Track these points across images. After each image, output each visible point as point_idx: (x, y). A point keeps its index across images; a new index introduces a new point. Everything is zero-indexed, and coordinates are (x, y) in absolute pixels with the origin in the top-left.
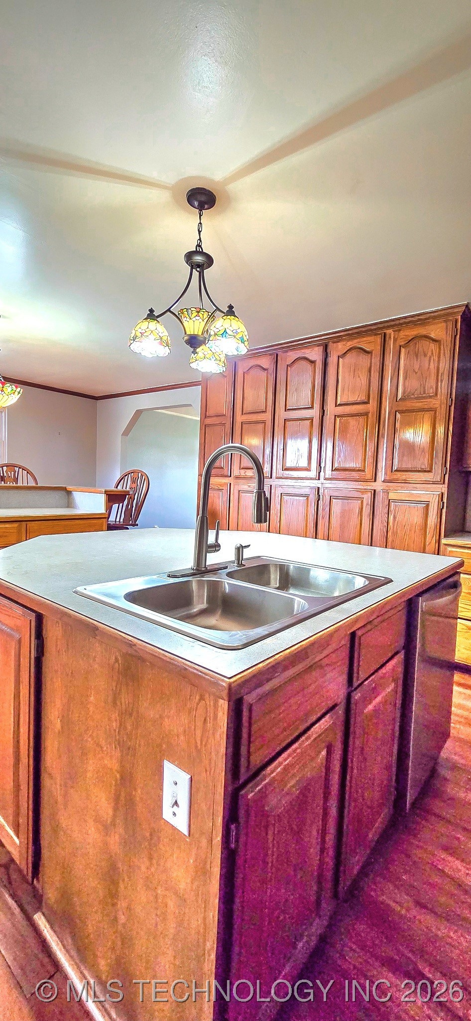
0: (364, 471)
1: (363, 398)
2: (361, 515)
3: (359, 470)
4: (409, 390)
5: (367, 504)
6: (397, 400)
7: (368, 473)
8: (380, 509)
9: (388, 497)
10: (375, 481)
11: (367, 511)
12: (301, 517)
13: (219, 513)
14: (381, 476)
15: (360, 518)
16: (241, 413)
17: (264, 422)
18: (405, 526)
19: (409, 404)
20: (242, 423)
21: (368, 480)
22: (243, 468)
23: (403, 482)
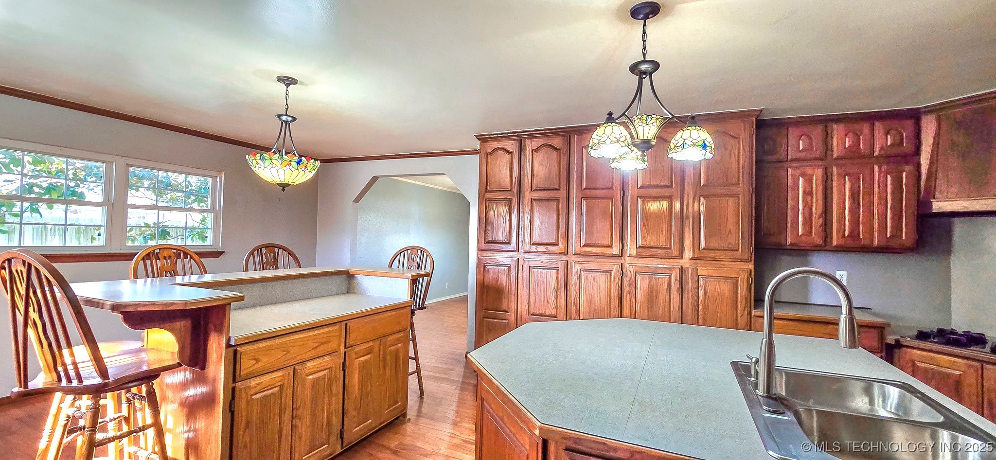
0: (670, 248)
1: (666, 182)
2: (669, 289)
3: (665, 248)
4: (712, 178)
5: (676, 280)
6: (700, 185)
7: (675, 251)
8: (690, 284)
9: (697, 273)
10: (682, 258)
11: (675, 286)
12: (604, 293)
13: (506, 288)
14: (688, 254)
15: (668, 293)
16: (529, 190)
17: (558, 200)
18: (716, 300)
19: (712, 190)
20: (531, 198)
21: (675, 258)
22: (533, 244)
23: (711, 259)
